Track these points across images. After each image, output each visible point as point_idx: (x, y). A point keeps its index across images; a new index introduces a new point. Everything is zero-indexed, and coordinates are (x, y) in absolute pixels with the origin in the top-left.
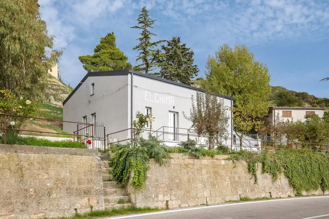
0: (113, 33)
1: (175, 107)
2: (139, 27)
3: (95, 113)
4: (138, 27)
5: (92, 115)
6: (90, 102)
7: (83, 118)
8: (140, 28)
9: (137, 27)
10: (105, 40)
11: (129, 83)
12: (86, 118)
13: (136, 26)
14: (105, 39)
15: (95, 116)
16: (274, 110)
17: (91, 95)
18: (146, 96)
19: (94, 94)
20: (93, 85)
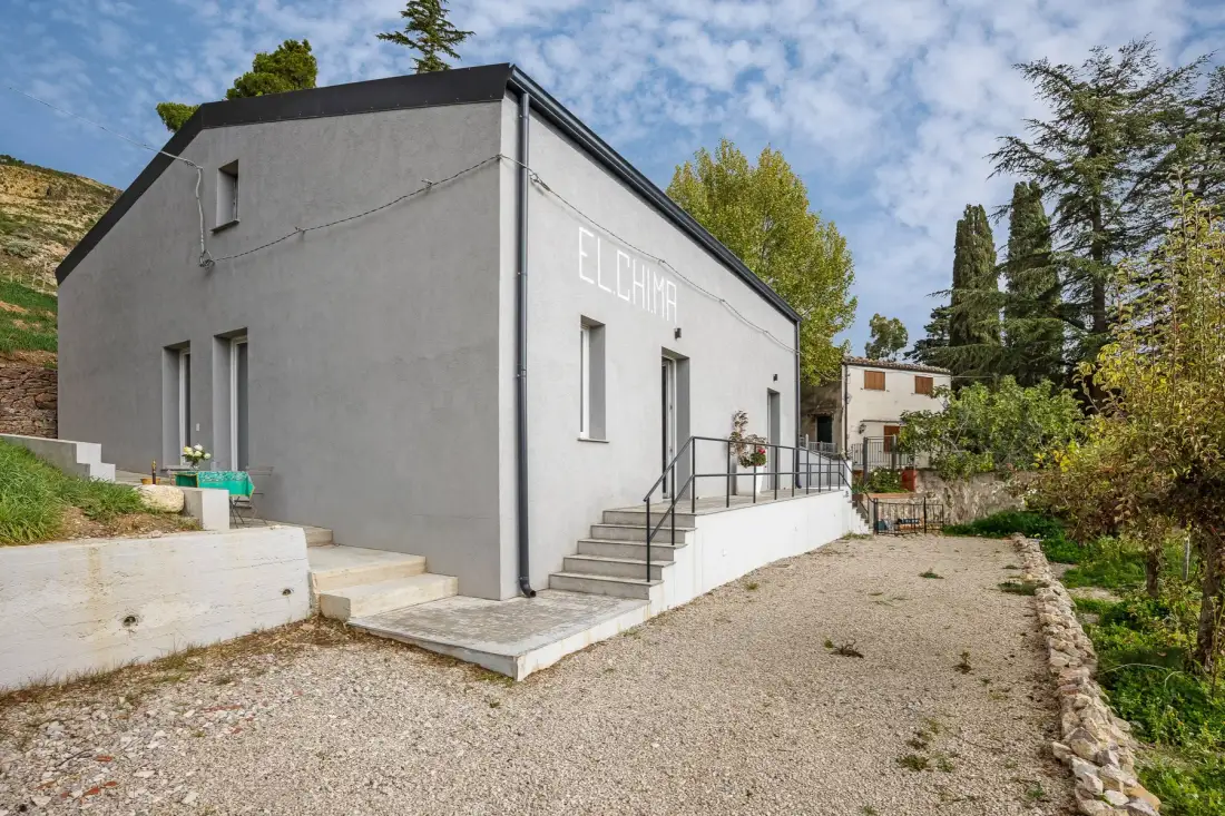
0: (306, 43)
1: (682, 332)
2: (410, 42)
3: (244, 332)
4: (406, 41)
5: (225, 340)
6: (208, 266)
7: (165, 358)
8: (414, 45)
9: (400, 39)
10: (277, 61)
11: (502, 152)
12: (188, 357)
13: (399, 35)
14: (275, 58)
15: (243, 348)
16: (846, 365)
17: (217, 231)
18: (582, 253)
19: (235, 223)
20: (231, 173)
